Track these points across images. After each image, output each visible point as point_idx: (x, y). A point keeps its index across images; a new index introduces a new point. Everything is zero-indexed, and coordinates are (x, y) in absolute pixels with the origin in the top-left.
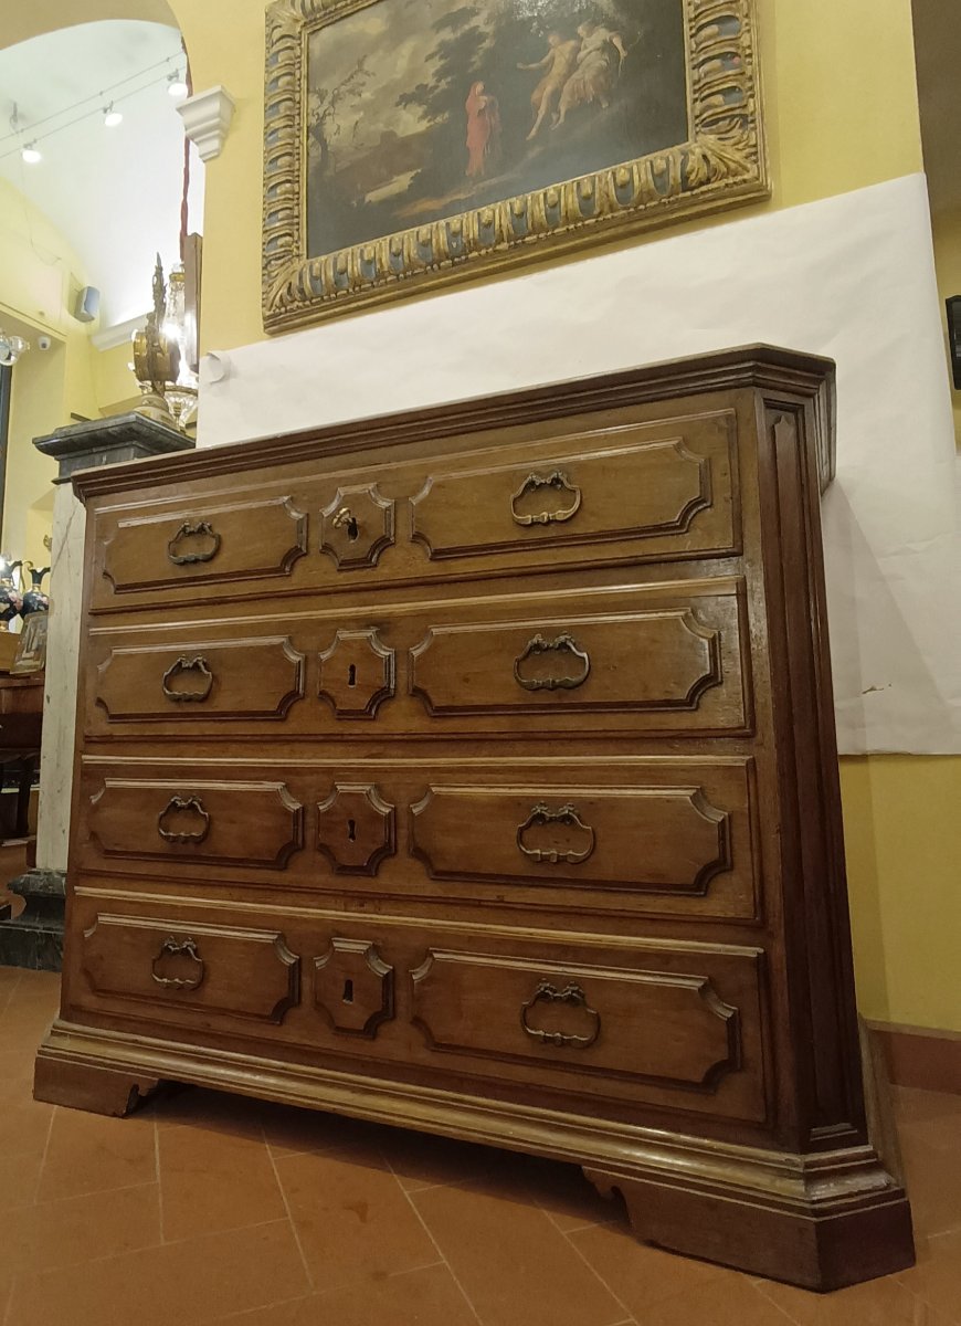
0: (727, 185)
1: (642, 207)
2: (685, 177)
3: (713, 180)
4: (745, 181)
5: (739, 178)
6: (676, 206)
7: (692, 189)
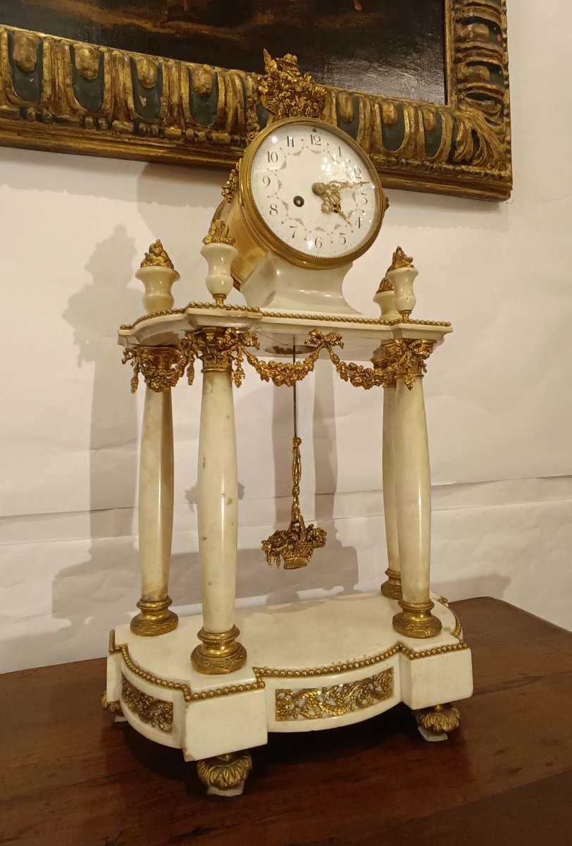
0: (486, 174)
1: (404, 161)
2: (454, 147)
3: (475, 162)
4: (501, 177)
5: (496, 172)
6: (435, 175)
7: (454, 163)
